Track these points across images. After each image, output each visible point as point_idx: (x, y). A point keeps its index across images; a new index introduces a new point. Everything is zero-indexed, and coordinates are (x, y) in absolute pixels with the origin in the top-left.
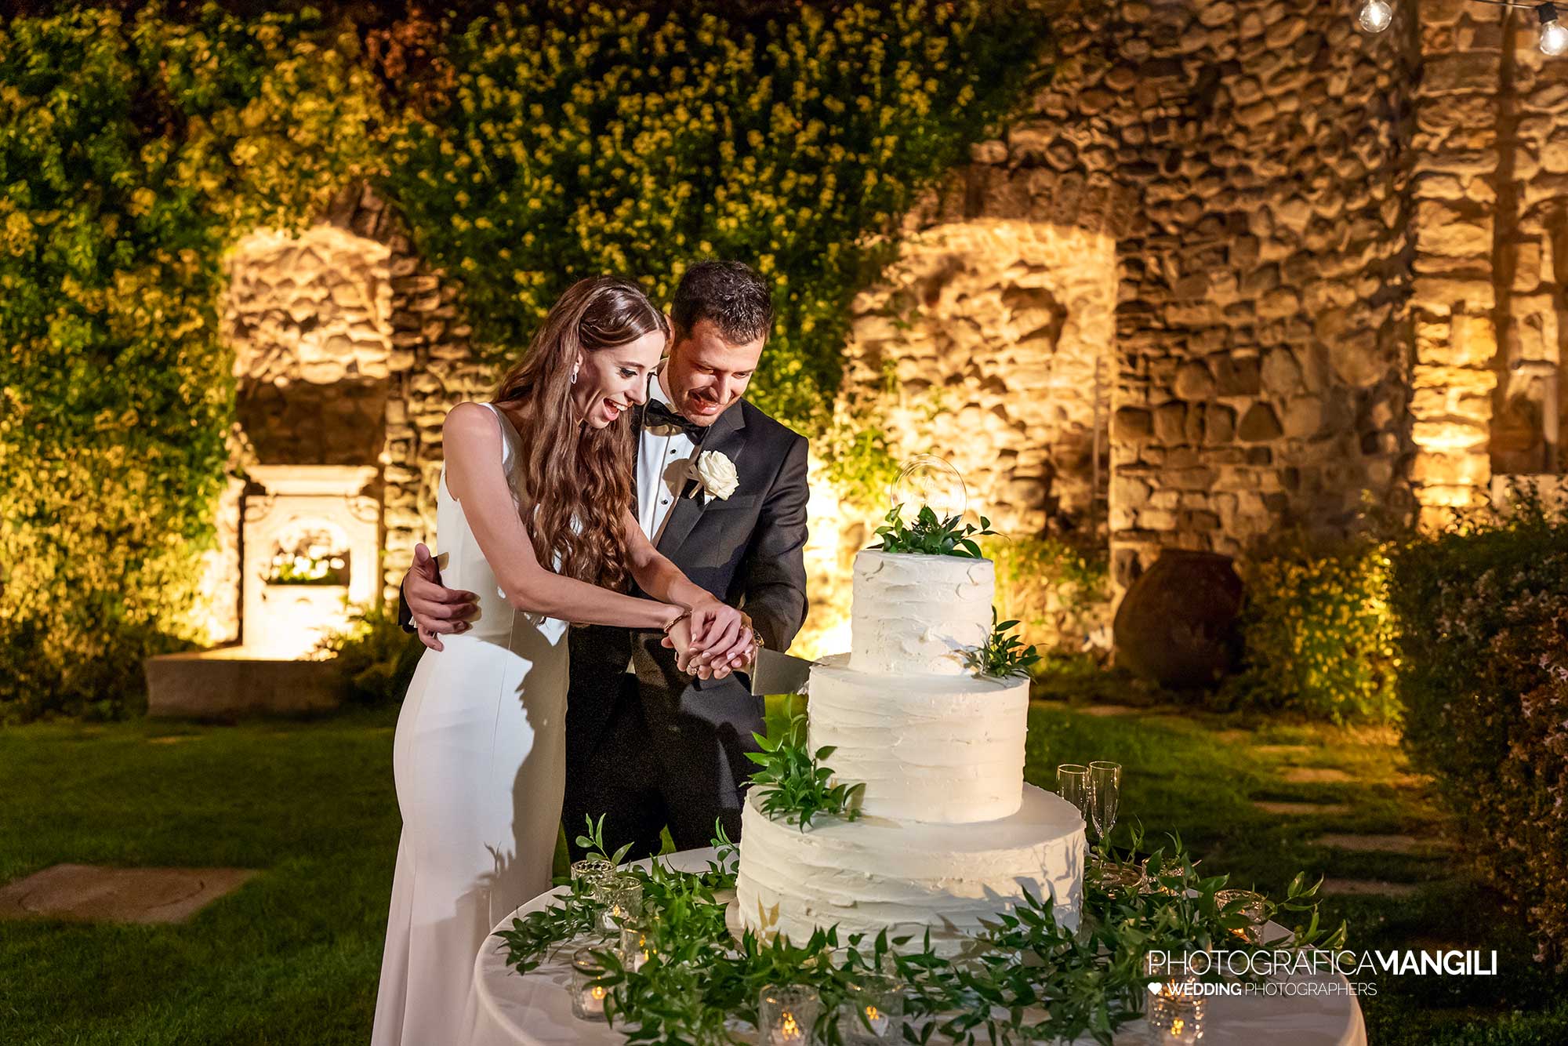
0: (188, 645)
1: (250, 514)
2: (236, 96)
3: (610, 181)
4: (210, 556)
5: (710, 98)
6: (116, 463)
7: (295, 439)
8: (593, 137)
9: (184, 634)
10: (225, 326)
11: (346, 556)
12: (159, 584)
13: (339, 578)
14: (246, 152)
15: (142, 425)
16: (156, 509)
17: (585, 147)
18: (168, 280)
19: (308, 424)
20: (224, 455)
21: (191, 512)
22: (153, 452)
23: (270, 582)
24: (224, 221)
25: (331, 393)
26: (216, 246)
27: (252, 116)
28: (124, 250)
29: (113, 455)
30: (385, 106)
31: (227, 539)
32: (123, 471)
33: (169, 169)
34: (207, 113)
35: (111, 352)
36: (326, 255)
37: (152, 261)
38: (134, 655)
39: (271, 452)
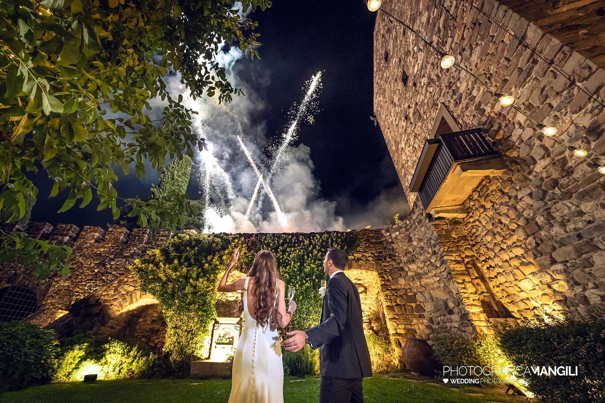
0: (199, 358)
1: (215, 328)
2: (224, 248)
3: (285, 262)
4: (207, 337)
5: (302, 248)
6: (192, 316)
7: (225, 312)
8: (283, 255)
9: (199, 356)
10: (216, 289)
11: (233, 338)
12: (196, 343)
13: (231, 343)
14: (224, 257)
15: (199, 308)
16: (198, 326)
17: (281, 257)
18: (208, 280)
19: (228, 309)
20: (213, 315)
21: (205, 327)
22: (200, 313)
23: (217, 344)
24: (219, 269)
25: (233, 303)
26: (217, 274)
27: (226, 252)
28: (202, 274)
29: (192, 314)
30: (248, 250)
31: (210, 333)
32: (193, 317)
33: (212, 260)
34: (219, 252)
35: (195, 293)
36: (234, 276)
37: (206, 276)
38: (188, 361)
39: (220, 315)
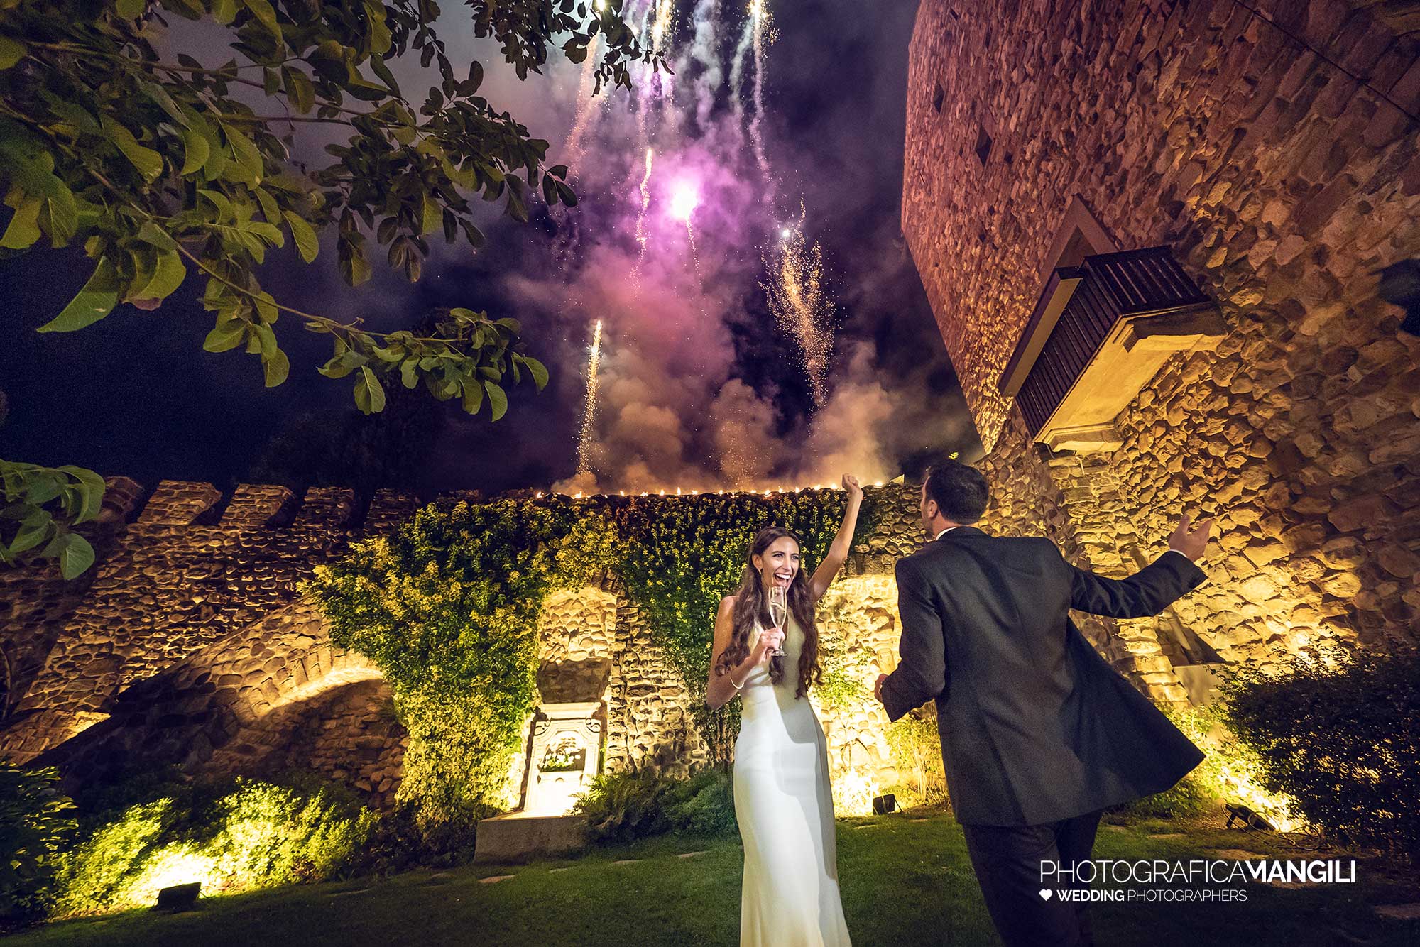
0: (497, 811)
1: (537, 731)
2: (560, 533)
3: (712, 564)
4: (516, 755)
6: (477, 704)
7: (562, 690)
8: (706, 546)
9: (496, 805)
10: (539, 635)
11: (582, 753)
12: (488, 773)
13: (578, 766)
14: (561, 555)
15: (494, 682)
16: (493, 729)
17: (702, 550)
18: (519, 612)
19: (569, 682)
20: (531, 698)
21: (511, 730)
22: (497, 697)
23: (542, 770)
24: (547, 584)
25: (581, 666)
26: (541, 596)
27: (565, 541)
28: (501, 598)
29: (477, 700)
30: (620, 537)
31: (524, 745)
32: (480, 708)
33: (528, 562)
34: (546, 541)
35: (485, 647)
36: (584, 602)
37: (513, 603)
38: (466, 820)
39: (549, 697)
